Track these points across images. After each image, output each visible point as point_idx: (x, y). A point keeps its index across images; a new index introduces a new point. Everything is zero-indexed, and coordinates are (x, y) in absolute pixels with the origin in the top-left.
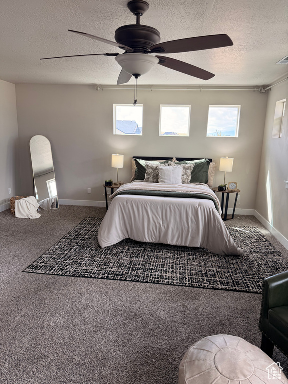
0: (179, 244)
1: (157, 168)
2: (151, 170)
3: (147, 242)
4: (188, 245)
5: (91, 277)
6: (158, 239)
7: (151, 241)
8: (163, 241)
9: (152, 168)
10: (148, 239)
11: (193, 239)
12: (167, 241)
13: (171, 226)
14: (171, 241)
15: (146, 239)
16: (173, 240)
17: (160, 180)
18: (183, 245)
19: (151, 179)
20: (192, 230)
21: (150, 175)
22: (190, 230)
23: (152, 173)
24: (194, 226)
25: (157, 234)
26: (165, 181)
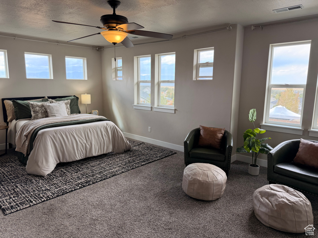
0: (100, 154)
1: (43, 106)
2: (37, 108)
3: (78, 160)
4: (105, 153)
5: (72, 191)
6: (85, 155)
7: (81, 158)
8: (88, 156)
9: (38, 106)
10: (78, 158)
11: (108, 148)
12: (92, 154)
13: (93, 143)
14: (95, 154)
15: (77, 158)
16: (95, 152)
17: (50, 114)
18: (102, 153)
19: (40, 115)
20: (106, 142)
21: (38, 112)
22: (105, 142)
23: (39, 110)
24: (107, 139)
25: (84, 152)
26: (56, 115)
